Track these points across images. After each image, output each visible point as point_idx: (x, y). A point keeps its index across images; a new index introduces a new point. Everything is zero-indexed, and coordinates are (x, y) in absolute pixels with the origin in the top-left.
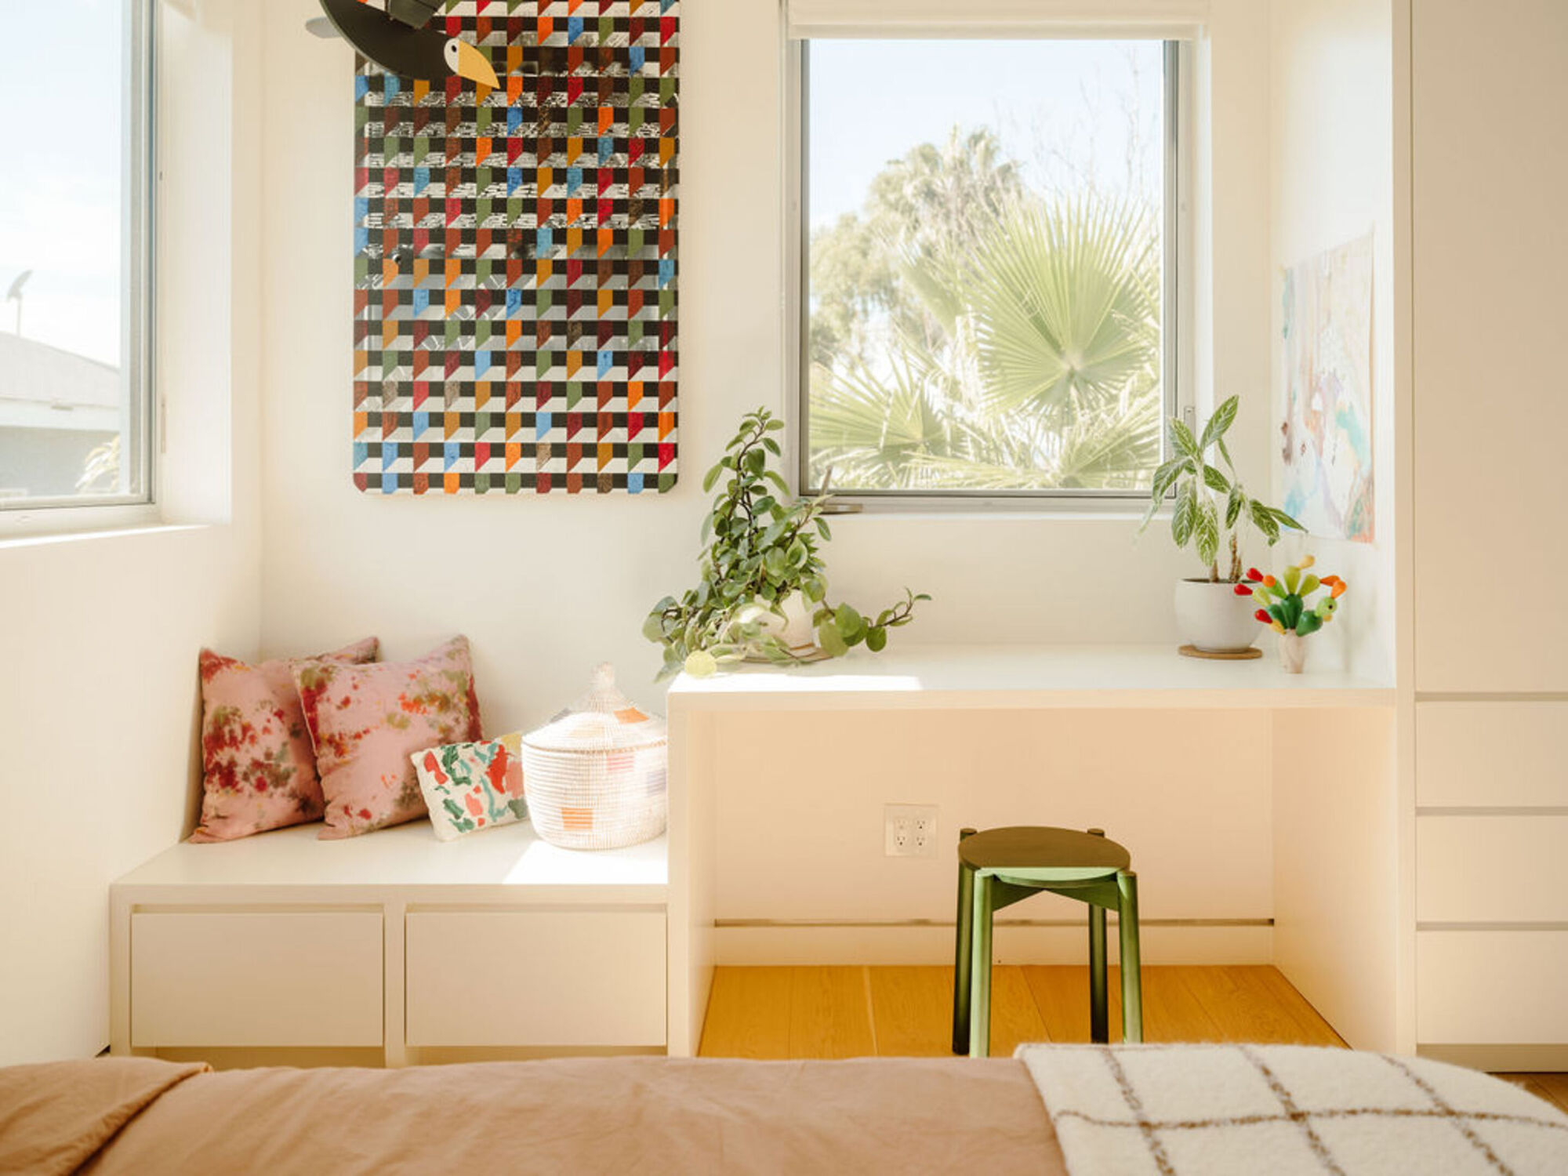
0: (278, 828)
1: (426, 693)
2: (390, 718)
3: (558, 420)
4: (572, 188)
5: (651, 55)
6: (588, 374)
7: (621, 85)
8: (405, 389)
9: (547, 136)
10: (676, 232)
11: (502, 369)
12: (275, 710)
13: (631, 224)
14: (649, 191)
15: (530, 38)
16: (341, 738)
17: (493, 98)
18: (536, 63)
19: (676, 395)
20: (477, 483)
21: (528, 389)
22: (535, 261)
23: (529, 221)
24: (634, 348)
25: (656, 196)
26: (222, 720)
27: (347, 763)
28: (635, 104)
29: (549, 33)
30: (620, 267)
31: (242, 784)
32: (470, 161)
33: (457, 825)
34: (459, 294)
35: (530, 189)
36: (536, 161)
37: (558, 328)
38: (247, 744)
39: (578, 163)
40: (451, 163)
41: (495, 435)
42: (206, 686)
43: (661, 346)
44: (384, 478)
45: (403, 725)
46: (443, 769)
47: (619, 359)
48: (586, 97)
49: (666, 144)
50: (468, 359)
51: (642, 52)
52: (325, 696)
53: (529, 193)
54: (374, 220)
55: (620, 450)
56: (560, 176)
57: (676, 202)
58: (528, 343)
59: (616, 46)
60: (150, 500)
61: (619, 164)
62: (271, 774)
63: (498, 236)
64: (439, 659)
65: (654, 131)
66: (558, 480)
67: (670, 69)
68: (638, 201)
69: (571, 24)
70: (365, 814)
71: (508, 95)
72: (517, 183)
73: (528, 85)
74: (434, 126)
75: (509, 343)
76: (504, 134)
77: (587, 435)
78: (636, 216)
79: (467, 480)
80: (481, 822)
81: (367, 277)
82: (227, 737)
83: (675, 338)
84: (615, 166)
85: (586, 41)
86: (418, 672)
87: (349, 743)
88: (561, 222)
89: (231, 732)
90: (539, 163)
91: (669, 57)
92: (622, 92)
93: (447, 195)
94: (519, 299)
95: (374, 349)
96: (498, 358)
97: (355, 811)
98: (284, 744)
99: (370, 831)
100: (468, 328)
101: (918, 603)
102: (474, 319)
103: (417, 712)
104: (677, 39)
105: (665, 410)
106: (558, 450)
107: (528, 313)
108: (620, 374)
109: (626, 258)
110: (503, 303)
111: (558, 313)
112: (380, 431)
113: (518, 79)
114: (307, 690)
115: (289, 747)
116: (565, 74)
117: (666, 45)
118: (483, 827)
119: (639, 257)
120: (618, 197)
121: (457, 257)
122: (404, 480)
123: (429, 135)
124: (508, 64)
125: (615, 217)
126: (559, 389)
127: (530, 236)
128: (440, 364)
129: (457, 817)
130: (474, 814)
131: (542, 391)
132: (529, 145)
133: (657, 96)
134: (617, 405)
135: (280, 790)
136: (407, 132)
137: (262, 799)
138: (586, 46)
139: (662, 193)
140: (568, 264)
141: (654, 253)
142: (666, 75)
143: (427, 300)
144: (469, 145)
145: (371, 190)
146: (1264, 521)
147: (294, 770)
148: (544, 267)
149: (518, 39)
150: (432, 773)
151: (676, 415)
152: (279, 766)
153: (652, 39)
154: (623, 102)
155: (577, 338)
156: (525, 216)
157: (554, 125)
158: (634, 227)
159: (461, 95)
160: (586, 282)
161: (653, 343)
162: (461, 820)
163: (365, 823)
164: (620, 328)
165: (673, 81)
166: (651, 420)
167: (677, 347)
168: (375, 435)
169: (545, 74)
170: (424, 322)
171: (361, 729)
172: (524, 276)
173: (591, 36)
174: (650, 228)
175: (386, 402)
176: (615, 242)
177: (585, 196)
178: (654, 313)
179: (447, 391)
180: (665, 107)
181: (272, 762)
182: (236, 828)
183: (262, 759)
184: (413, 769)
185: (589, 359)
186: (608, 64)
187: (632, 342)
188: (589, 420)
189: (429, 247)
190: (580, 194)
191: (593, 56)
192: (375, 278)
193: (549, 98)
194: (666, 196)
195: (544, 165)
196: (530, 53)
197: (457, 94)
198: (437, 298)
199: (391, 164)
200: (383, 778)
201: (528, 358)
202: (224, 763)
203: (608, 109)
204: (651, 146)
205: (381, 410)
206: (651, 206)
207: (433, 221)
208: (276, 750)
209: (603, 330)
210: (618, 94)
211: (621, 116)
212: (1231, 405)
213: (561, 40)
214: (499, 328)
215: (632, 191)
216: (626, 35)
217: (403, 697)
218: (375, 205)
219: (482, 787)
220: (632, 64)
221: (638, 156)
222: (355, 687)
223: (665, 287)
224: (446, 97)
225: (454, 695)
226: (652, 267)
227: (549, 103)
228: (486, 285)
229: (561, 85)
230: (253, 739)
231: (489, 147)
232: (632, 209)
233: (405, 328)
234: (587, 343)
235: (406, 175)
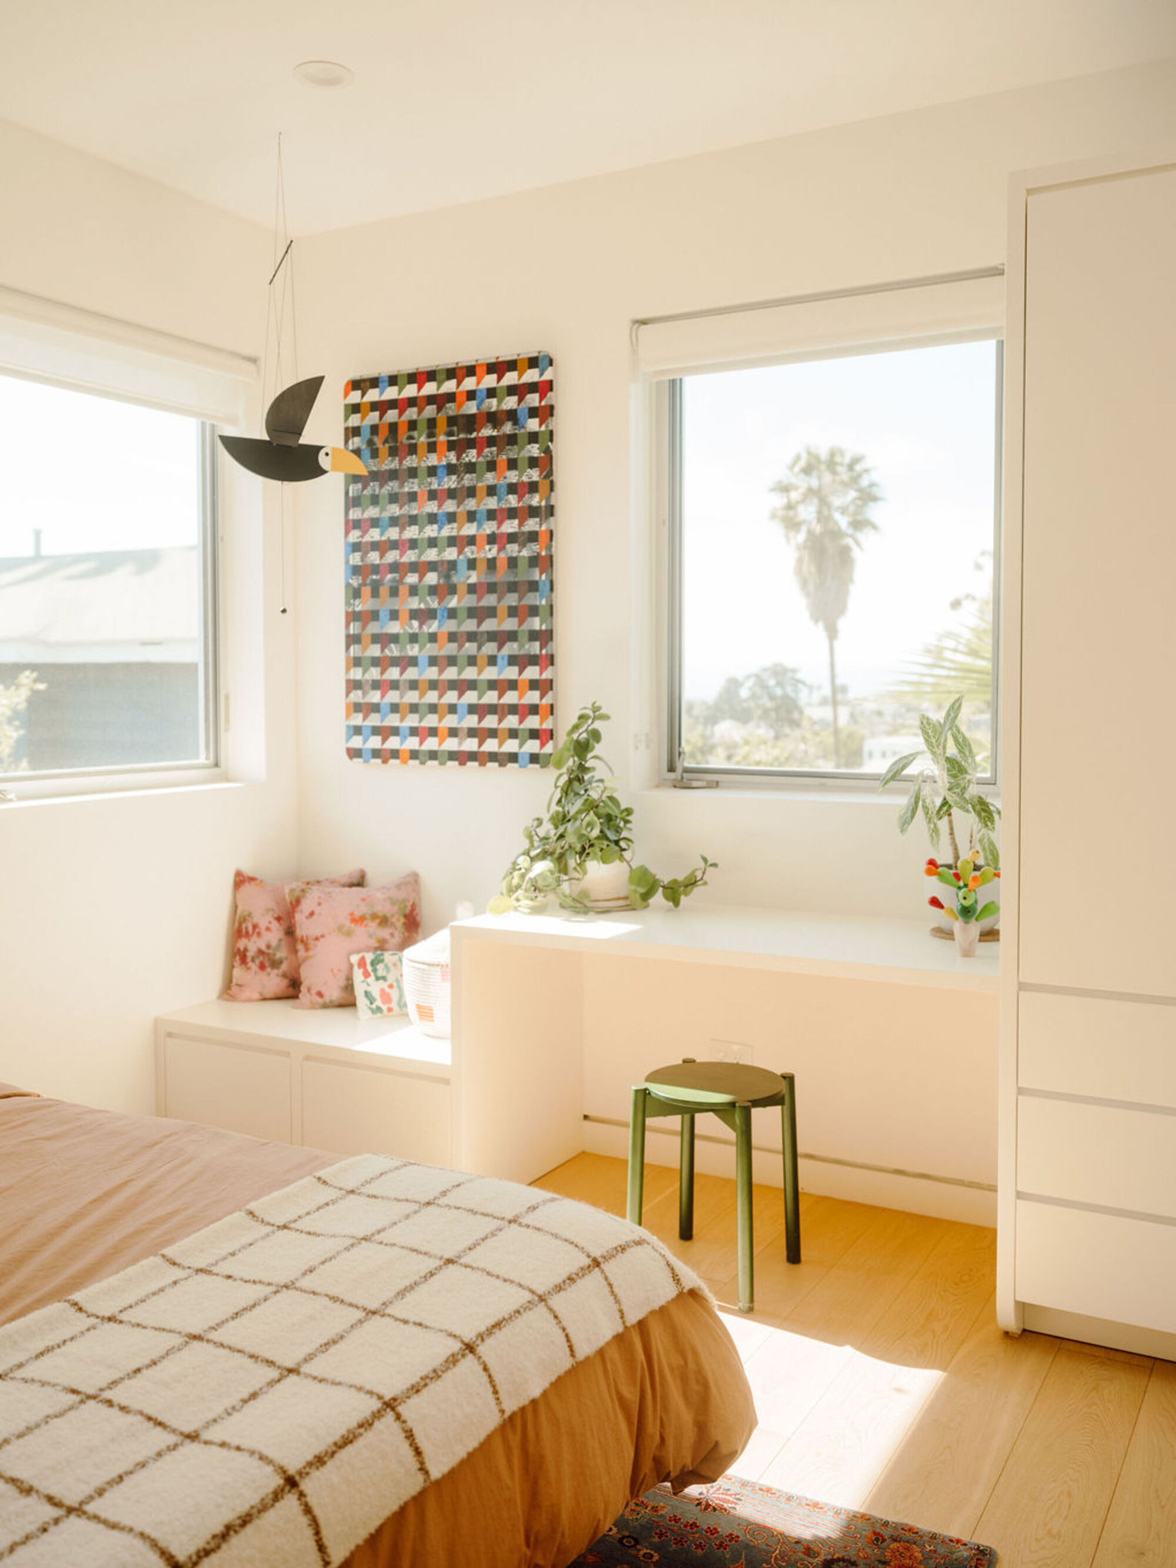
0: (278, 998)
1: (370, 912)
2: (340, 929)
3: (472, 709)
4: (480, 526)
5: (533, 412)
6: (491, 673)
7: (512, 440)
8: (376, 685)
9: (463, 486)
10: (551, 557)
11: (435, 669)
12: (276, 916)
13: (519, 552)
14: (532, 524)
15: (451, 409)
16: (307, 939)
17: (428, 459)
18: (455, 428)
19: (551, 689)
20: (420, 757)
21: (453, 685)
22: (455, 586)
23: (451, 554)
24: (522, 652)
25: (537, 528)
26: (242, 920)
27: (311, 957)
28: (521, 455)
29: (464, 403)
30: (513, 587)
31: (250, 964)
32: (414, 509)
33: (371, 1009)
34: (408, 612)
35: (452, 528)
36: (456, 506)
37: (472, 637)
38: (254, 938)
39: (484, 505)
40: (402, 512)
41: (431, 721)
42: (238, 896)
43: (541, 649)
44: (364, 752)
45: (349, 934)
46: (369, 968)
47: (513, 660)
48: (488, 452)
49: (544, 486)
50: (413, 662)
51: (526, 411)
52: (300, 908)
53: (451, 532)
54: (356, 559)
55: (513, 734)
56: (471, 516)
57: (551, 532)
58: (451, 648)
59: (509, 408)
60: (216, 765)
61: (510, 503)
62: (269, 959)
63: (432, 566)
64: (389, 889)
65: (534, 475)
66: (472, 756)
67: (546, 423)
68: (523, 533)
69: (478, 394)
70: (320, 994)
71: (438, 455)
72: (444, 524)
73: (451, 446)
74: (391, 484)
75: (440, 649)
76: (435, 486)
77: (491, 721)
78: (523, 545)
79: (414, 755)
80: (390, 1010)
81: (352, 601)
82: (244, 930)
83: (550, 643)
84: (508, 506)
85: (488, 407)
86: (369, 896)
87: (311, 942)
88: (473, 553)
89: (246, 928)
90: (458, 507)
91: (545, 413)
92: (512, 445)
93: (400, 536)
94: (446, 614)
95: (356, 655)
96: (433, 661)
97: (314, 991)
98: (280, 940)
99: (325, 1006)
100: (414, 638)
101: (710, 870)
102: (417, 631)
103: (361, 925)
104: (550, 398)
105: (544, 701)
106: (472, 733)
107: (451, 626)
108: (511, 673)
109: (517, 579)
110: (435, 618)
111: (470, 625)
112: (360, 716)
113: (443, 442)
114: (291, 903)
115: (283, 943)
116: (474, 435)
117: (543, 403)
118: (391, 1014)
119: (526, 578)
120: (510, 531)
121: (406, 584)
122: (376, 753)
123: (388, 490)
124: (437, 431)
125: (509, 547)
126: (472, 685)
127: (452, 565)
128: (397, 666)
129: (371, 1003)
130: (384, 1003)
131: (462, 686)
132: (451, 494)
133: (537, 446)
134: (511, 697)
135: (275, 971)
136: (375, 490)
137: (262, 976)
138: (488, 410)
139: (541, 525)
140: (478, 586)
141: (536, 575)
142: (543, 428)
143: (388, 617)
144: (413, 497)
145: (355, 536)
146: (983, 814)
147: (286, 958)
148: (462, 589)
149: (444, 409)
150: (361, 971)
151: (552, 706)
152: (275, 955)
153: (533, 400)
154: (513, 453)
155: (484, 645)
156: (449, 550)
157: (468, 476)
158: (521, 554)
159: (408, 459)
160: (490, 600)
161: (535, 648)
162: (374, 1006)
163: (320, 1000)
164: (512, 636)
165: (548, 433)
166: (534, 709)
167: (552, 650)
168: (358, 720)
169: (462, 436)
170: (386, 634)
171: (319, 934)
172: (450, 597)
173: (492, 402)
174: (532, 554)
175: (365, 694)
176: (509, 567)
177: (488, 532)
178: (536, 624)
179: (402, 687)
180: (542, 455)
181: (271, 951)
182: (247, 994)
183: (264, 948)
184: (351, 966)
185: (492, 661)
186: (502, 424)
187: (521, 646)
188: (492, 709)
189: (389, 576)
190: (484, 530)
191: (493, 418)
192: (357, 602)
193: (464, 455)
194: (544, 528)
195: (461, 508)
196: (452, 421)
197: (405, 458)
198: (394, 615)
199: (366, 515)
200: (332, 971)
201: (452, 661)
202: (242, 949)
203: (503, 460)
204: (533, 487)
205: (361, 701)
206: (533, 537)
207: (392, 556)
208: (274, 943)
209: (502, 638)
210: (509, 447)
211: (512, 464)
212: (958, 704)
213: (471, 408)
214: (433, 638)
215: (521, 525)
216: (515, 398)
217: (352, 914)
218: (356, 547)
219: (395, 984)
220: (520, 422)
221: (524, 496)
222: (319, 904)
223: (544, 602)
224: (399, 460)
225: (393, 916)
226: (533, 586)
227: (464, 459)
228: (425, 604)
229: (471, 444)
230: (259, 934)
231: (426, 497)
232: (521, 539)
233: (376, 639)
234: (490, 648)
235: (375, 523)
